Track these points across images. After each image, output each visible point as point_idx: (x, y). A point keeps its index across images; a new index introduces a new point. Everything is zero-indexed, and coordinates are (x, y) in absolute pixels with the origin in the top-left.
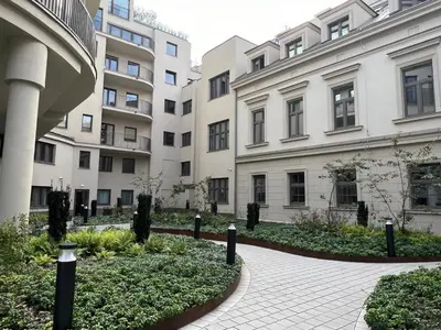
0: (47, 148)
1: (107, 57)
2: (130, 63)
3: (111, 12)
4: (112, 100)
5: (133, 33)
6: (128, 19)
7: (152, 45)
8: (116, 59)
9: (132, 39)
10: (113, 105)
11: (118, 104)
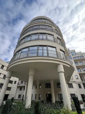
0: (71, 84)
1: (75, 63)
2: (80, 62)
3: (72, 55)
4: (80, 71)
5: (78, 57)
6: (76, 55)
7: (83, 57)
8: (77, 63)
9: (78, 58)
10: (81, 72)
11: (81, 71)
